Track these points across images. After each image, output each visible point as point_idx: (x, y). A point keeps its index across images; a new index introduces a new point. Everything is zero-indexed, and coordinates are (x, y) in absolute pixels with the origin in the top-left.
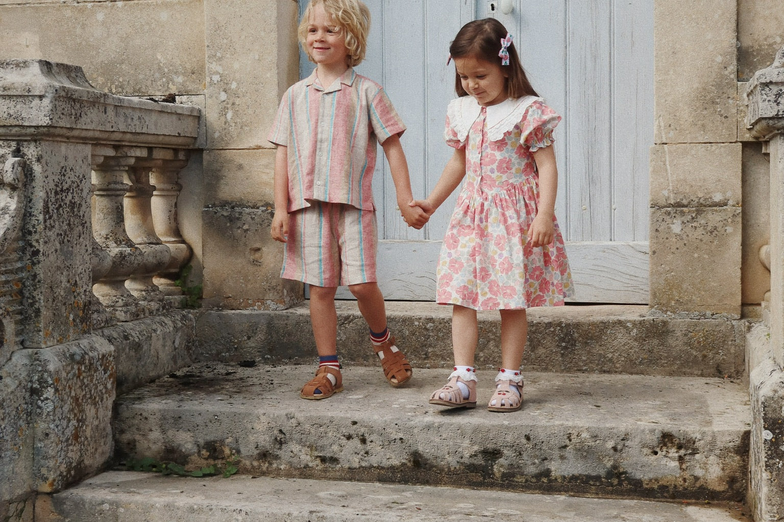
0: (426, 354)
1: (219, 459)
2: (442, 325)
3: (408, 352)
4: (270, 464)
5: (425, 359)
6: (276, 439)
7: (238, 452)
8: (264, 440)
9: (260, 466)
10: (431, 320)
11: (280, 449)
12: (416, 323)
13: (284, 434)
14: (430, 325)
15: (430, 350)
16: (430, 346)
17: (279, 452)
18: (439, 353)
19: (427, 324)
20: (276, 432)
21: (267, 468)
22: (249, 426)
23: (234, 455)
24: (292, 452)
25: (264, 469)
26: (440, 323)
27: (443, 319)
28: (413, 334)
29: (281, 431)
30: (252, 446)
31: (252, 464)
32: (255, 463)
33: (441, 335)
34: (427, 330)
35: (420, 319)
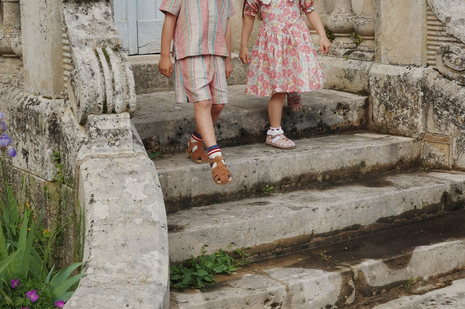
0: (147, 86)
1: (149, 149)
2: (155, 68)
3: (138, 85)
4: (175, 147)
5: (147, 88)
6: (178, 133)
7: (159, 143)
8: (172, 134)
9: (170, 149)
10: (150, 66)
11: (180, 138)
12: (143, 68)
13: (182, 129)
14: (149, 69)
15: (150, 82)
16: (150, 80)
17: (179, 140)
18: (153, 84)
19: (148, 68)
20: (178, 129)
21: (174, 149)
22: (164, 128)
23: (157, 145)
24: (185, 138)
25: (172, 150)
26: (155, 67)
27: (156, 64)
28: (141, 75)
29: (180, 128)
30: (166, 139)
31: (166, 149)
32: (168, 148)
33: (155, 73)
34: (148, 71)
35: (144, 65)
